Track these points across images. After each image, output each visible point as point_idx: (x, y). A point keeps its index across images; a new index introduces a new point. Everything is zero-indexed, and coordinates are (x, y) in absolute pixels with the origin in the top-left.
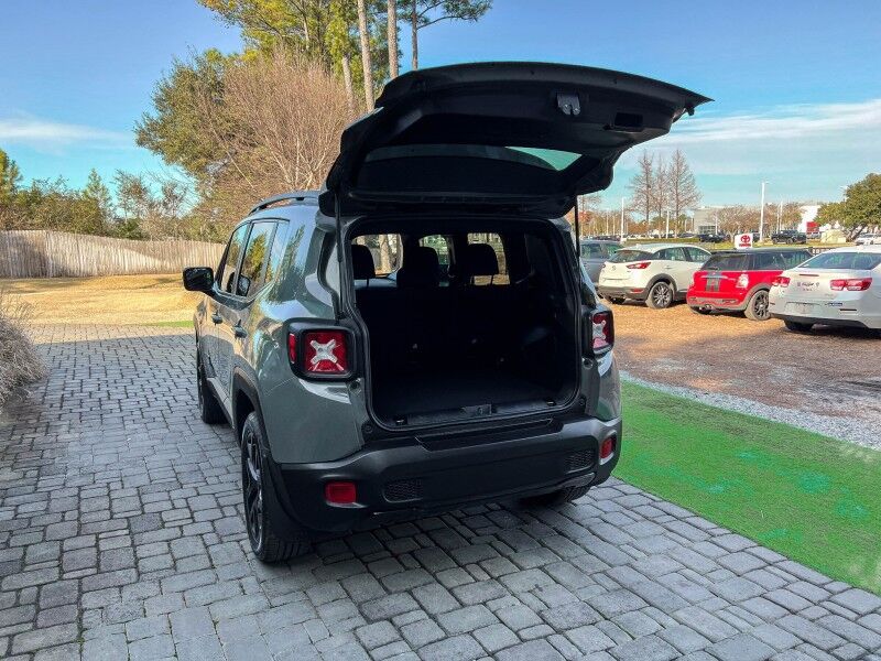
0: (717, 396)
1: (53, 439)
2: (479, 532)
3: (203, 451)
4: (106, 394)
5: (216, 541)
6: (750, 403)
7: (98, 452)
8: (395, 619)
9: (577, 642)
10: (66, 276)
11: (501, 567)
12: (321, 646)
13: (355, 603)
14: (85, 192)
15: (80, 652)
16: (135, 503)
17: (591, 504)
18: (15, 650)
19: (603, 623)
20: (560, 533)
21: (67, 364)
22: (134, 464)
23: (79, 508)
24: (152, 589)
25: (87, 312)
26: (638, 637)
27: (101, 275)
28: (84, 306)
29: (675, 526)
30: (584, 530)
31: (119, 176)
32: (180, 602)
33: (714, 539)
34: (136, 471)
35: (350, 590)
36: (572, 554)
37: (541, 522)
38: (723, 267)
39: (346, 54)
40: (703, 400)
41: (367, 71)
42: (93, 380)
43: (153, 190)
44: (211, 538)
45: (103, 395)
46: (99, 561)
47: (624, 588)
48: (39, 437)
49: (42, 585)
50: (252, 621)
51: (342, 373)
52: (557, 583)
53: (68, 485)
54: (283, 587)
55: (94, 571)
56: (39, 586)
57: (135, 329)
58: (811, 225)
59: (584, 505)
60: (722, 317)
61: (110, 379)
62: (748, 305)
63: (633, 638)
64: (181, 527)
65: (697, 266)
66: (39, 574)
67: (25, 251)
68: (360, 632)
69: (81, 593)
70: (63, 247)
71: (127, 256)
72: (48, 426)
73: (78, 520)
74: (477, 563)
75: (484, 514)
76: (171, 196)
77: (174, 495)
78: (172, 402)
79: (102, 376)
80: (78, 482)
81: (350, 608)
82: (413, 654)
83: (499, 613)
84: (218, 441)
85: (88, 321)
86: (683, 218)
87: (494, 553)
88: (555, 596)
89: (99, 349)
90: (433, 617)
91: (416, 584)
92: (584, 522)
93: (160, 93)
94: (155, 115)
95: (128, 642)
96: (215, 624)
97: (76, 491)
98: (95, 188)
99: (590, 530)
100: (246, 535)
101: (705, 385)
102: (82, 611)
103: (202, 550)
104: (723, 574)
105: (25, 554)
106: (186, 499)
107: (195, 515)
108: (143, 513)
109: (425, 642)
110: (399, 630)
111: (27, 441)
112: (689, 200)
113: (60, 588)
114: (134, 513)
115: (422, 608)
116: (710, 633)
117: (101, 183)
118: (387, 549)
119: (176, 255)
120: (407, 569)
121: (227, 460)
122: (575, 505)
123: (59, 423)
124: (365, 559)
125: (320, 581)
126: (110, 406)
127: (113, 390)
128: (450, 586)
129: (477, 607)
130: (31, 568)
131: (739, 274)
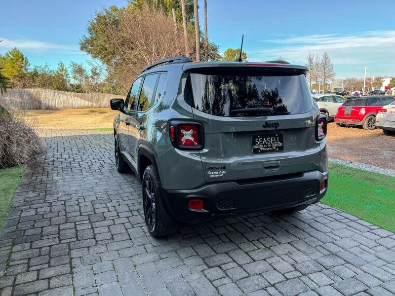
0: (357, 164)
1: (51, 179)
2: (255, 225)
3: (120, 185)
4: (73, 160)
5: (130, 226)
6: (374, 167)
7: (71, 185)
8: (222, 266)
9: (314, 280)
10: (50, 109)
11: (269, 242)
12: (188, 279)
13: (201, 258)
14: (57, 72)
15: (72, 278)
16: (90, 209)
17: (308, 213)
18: (41, 277)
19: (326, 271)
20: (295, 227)
21: (54, 146)
22: (89, 191)
23: (65, 210)
24: (104, 249)
25: (60, 125)
26: (345, 279)
27: (65, 109)
28: (59, 122)
29: (351, 224)
30: (307, 226)
31: (72, 64)
32: (117, 255)
33: (373, 231)
34: (89, 194)
35: (198, 251)
36: (303, 237)
37: (285, 221)
38: (353, 104)
39: (173, 7)
40: (350, 165)
41: (184, 14)
42: (66, 152)
43: (87, 71)
44: (128, 225)
45: (71, 160)
46: (77, 235)
47: (332, 254)
48: (44, 178)
49: (51, 246)
50: (152, 266)
51: (197, 146)
52: (299, 251)
53: (60, 199)
54: (166, 249)
55: (75, 239)
56: (50, 246)
57: (83, 131)
58: (387, 88)
59: (304, 213)
60: (352, 128)
61: (74, 152)
62: (364, 123)
63: (343, 279)
64: (113, 220)
65: (340, 105)
66: (50, 241)
67: (32, 98)
68: (206, 272)
69: (70, 250)
70: (48, 96)
71: (76, 100)
72: (48, 173)
73: (65, 215)
74: (258, 240)
75: (256, 217)
76: (95, 74)
77: (109, 205)
78: (103, 163)
79: (70, 151)
80: (64, 198)
81: (199, 261)
82: (234, 284)
83: (273, 265)
84: (126, 181)
85: (61, 128)
86: (326, 84)
87: (265, 236)
88: (299, 257)
89: (67, 139)
90: (240, 266)
91: (229, 250)
92: (306, 222)
94: (88, 36)
95: (95, 274)
96: (135, 266)
97: (63, 202)
98: (62, 70)
99: (310, 225)
100: (145, 224)
101: (350, 159)
102: (71, 259)
103: (125, 231)
104: (380, 248)
105: (42, 231)
106: (114, 207)
107: (119, 214)
108: (95, 213)
109: (239, 278)
110: (225, 271)
111: (39, 180)
112: (330, 76)
113: (60, 247)
114: (91, 213)
115: (234, 261)
116: (381, 278)
117: (64, 67)
118: (212, 232)
119: (98, 100)
120: (223, 242)
121: (131, 189)
122: (300, 213)
123: (53, 172)
124: (203, 236)
125: (183, 247)
126: (75, 165)
127: (75, 158)
128: (246, 251)
129: (260, 262)
130: (45, 237)
131: (361, 108)
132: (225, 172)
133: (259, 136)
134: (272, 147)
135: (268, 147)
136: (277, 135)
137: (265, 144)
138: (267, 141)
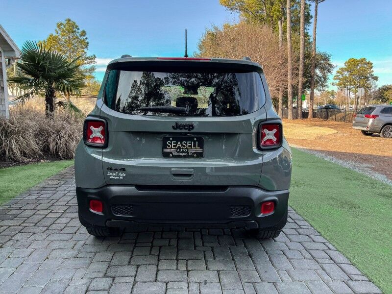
2: (205, 244)
11: (198, 265)
17: (285, 242)
20: (250, 255)
29: (330, 267)
33: (350, 282)
35: (114, 258)
37: (245, 246)
39: (280, 19)
51: (102, 144)
52: (220, 282)
59: (280, 243)
69: (19, 232)
74: (188, 260)
87: (201, 257)
90: (135, 283)
91: (145, 264)
92: (270, 252)
93: (201, 43)
120: (151, 254)
124: (138, 245)
125: (107, 251)
132: (125, 175)
133: (171, 139)
134: (188, 152)
135: (182, 152)
136: (195, 139)
137: (179, 148)
138: (182, 145)
